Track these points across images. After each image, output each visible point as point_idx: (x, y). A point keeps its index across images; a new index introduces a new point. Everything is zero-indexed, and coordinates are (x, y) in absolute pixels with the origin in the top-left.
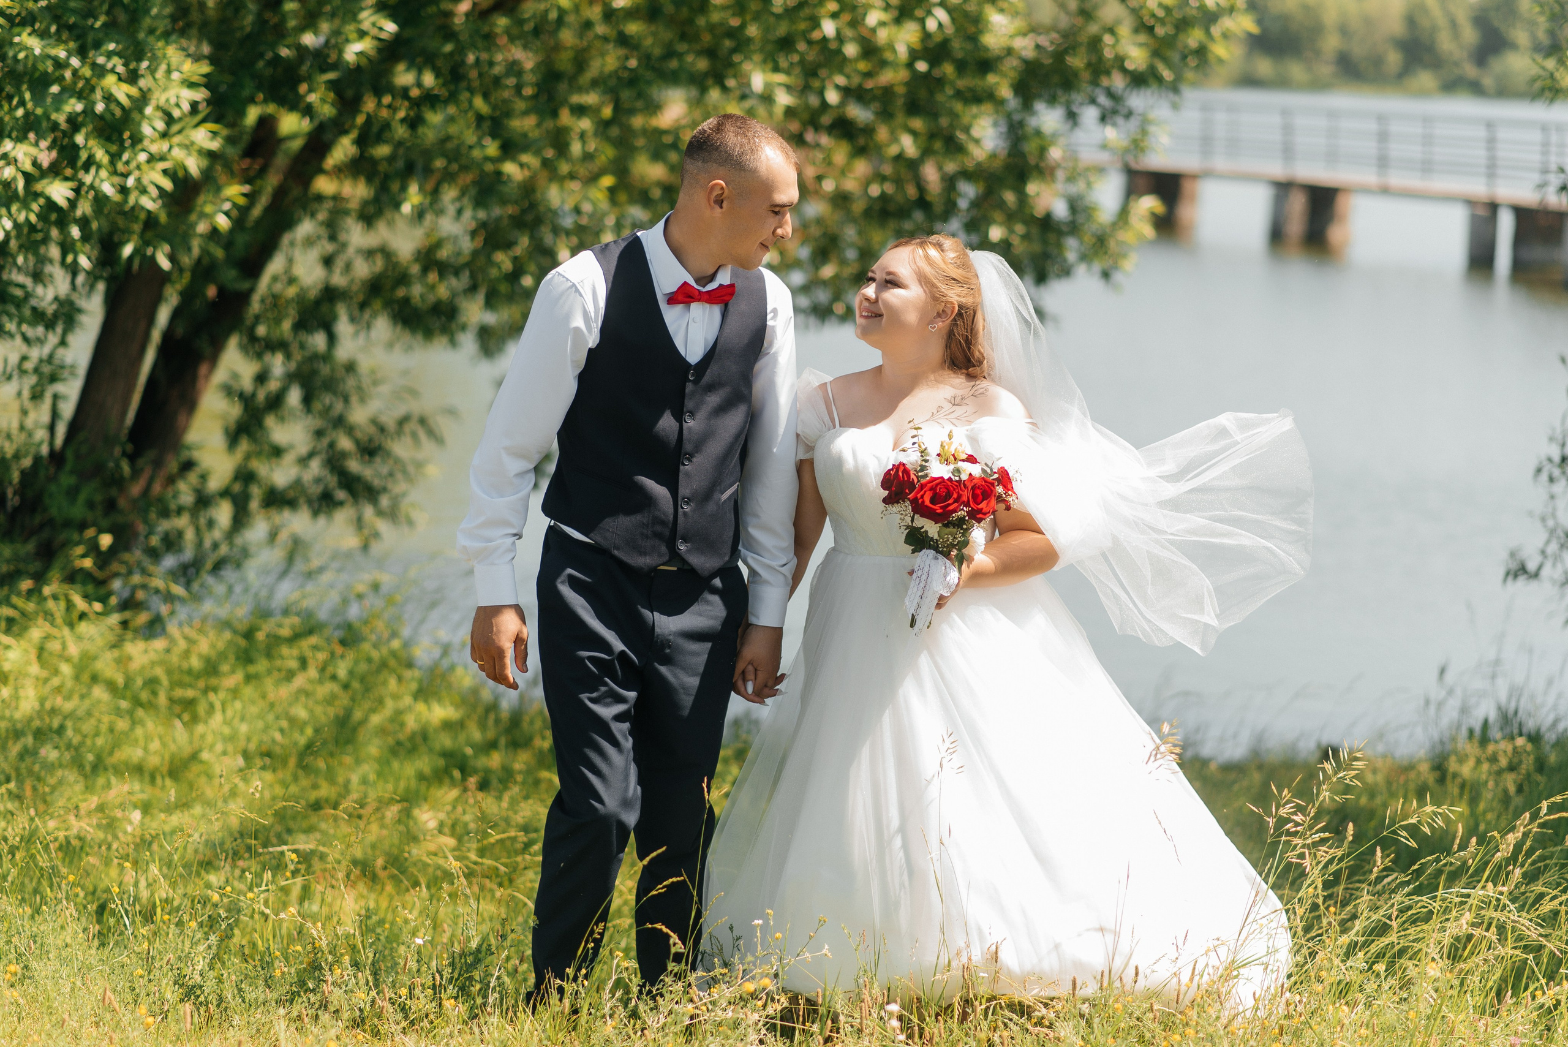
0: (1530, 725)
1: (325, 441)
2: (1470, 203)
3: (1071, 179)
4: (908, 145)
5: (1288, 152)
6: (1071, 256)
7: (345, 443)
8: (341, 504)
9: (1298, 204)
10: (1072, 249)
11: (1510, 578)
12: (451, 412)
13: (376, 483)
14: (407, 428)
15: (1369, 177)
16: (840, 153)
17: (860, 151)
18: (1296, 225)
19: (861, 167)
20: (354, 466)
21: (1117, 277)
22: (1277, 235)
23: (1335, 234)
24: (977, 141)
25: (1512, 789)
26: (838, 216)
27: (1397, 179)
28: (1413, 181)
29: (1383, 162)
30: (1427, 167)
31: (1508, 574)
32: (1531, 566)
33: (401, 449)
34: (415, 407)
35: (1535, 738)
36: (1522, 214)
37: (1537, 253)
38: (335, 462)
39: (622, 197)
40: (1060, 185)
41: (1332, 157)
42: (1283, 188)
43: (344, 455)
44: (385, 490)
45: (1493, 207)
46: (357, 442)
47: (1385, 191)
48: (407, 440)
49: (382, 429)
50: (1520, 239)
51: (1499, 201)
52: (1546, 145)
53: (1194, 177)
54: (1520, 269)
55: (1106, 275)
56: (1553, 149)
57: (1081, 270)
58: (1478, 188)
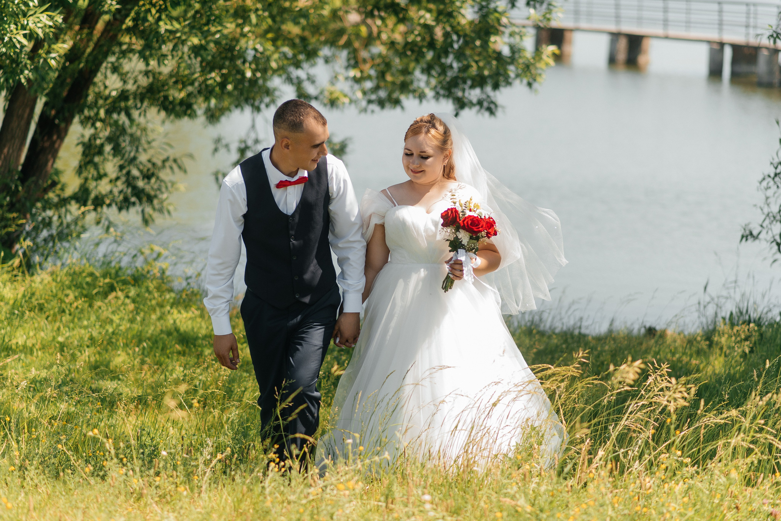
0: (754, 315)
1: (124, 171)
2: (709, 42)
3: (512, 35)
4: (428, 18)
5: (618, 18)
6: (512, 75)
7: (135, 172)
8: (134, 204)
9: (623, 44)
10: (512, 70)
11: (744, 239)
12: (191, 156)
13: (152, 193)
14: (167, 164)
15: (660, 31)
16: (391, 21)
17: (402, 20)
18: (622, 56)
19: (402, 28)
20: (141, 184)
21: (535, 85)
22: (612, 60)
23: (642, 59)
24: (463, 16)
25: (747, 350)
26: (391, 53)
27: (672, 32)
28: (682, 33)
29: (666, 23)
30: (688, 24)
31: (743, 237)
32: (755, 233)
33: (164, 175)
34: (171, 153)
35: (758, 323)
36: (737, 48)
37: (743, 68)
38: (130, 181)
39: (279, 43)
40: (506, 39)
41: (640, 20)
42: (615, 36)
43: (135, 178)
44: (156, 196)
45: (722, 45)
46: (141, 171)
47: (667, 38)
48: (168, 170)
49: (154, 164)
50: (735, 61)
51: (724, 41)
52: (748, 13)
53: (571, 30)
54: (735, 76)
55: (530, 85)
56: (752, 16)
57: (517, 82)
58: (714, 36)
